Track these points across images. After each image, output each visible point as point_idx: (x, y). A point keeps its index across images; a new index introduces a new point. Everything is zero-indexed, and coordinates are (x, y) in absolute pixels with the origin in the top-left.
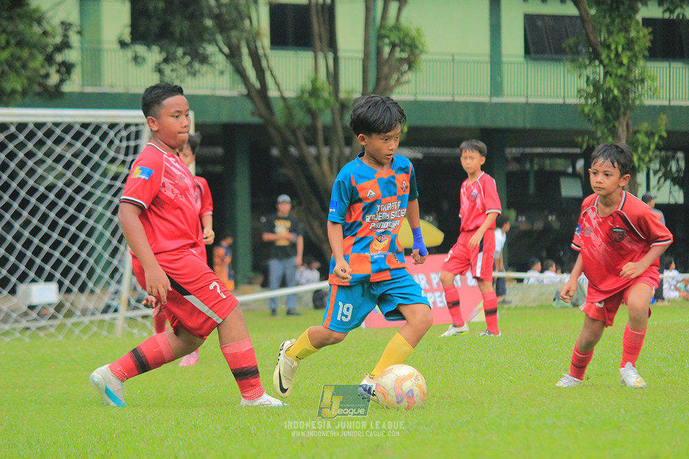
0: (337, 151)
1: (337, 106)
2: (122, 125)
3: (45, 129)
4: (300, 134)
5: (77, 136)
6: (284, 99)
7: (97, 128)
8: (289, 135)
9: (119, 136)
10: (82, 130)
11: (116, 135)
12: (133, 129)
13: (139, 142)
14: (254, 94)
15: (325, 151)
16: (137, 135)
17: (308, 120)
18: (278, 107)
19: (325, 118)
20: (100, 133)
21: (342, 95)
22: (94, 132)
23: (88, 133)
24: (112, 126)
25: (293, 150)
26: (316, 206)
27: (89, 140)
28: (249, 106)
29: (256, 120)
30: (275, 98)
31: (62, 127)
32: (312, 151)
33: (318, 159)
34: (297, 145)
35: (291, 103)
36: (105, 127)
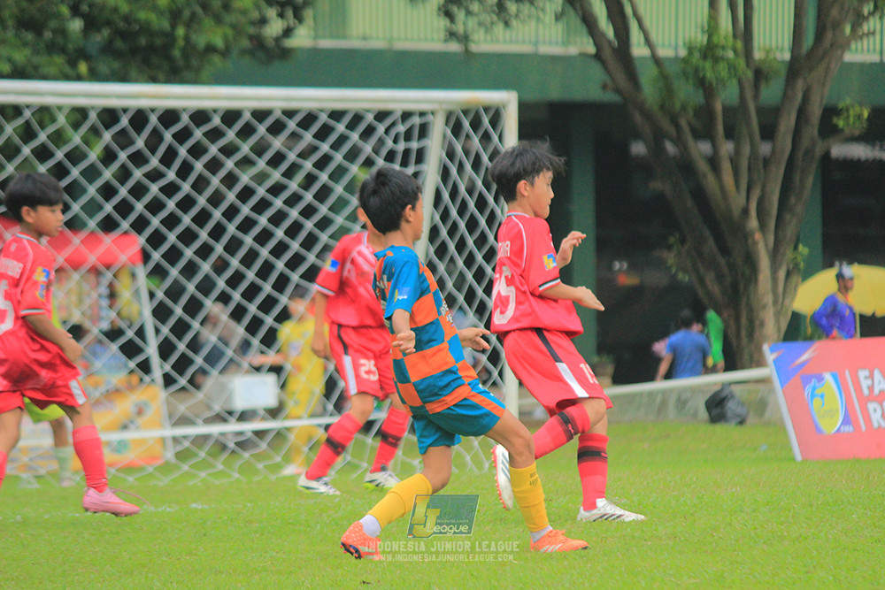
0: (746, 150)
1: (750, 74)
2: (398, 114)
3: (269, 121)
4: (683, 123)
5: (323, 133)
6: (657, 60)
7: (357, 118)
8: (666, 125)
9: (393, 133)
10: (332, 122)
11: (387, 131)
12: (416, 120)
13: (425, 142)
14: (607, 53)
15: (727, 147)
16: (424, 131)
17: (698, 98)
18: (647, 77)
19: (728, 94)
20: (362, 127)
21: (758, 55)
22: (351, 126)
23: (341, 128)
24: (381, 116)
25: (670, 148)
26: (711, 245)
27: (342, 139)
28: (597, 72)
29: (610, 97)
30: (643, 58)
31: (298, 118)
32: (705, 147)
33: (714, 162)
34: (679, 141)
35: (672, 70)
36: (370, 118)
